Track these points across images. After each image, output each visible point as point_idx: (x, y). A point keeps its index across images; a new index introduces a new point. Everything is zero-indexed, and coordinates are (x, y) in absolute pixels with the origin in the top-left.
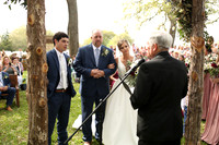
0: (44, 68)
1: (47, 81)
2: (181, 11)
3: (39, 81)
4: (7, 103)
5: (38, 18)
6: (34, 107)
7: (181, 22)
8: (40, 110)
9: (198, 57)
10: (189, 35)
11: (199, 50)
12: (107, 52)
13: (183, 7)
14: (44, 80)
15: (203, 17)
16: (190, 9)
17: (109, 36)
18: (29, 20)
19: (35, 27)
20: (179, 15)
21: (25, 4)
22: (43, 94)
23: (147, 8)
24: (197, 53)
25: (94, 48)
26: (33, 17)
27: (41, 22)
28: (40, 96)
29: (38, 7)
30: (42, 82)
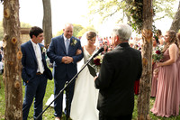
0: (19, 55)
1: (22, 66)
2: (134, 8)
3: (14, 67)
5: (12, 12)
6: (10, 89)
7: (134, 17)
8: (16, 91)
9: (148, 46)
10: (141, 28)
11: (149, 41)
13: (136, 5)
14: (19, 66)
15: (152, 13)
16: (142, 7)
17: (78, 29)
18: (5, 13)
19: (11, 20)
20: (132, 11)
22: (18, 77)
23: (109, 6)
24: (147, 43)
25: (65, 39)
26: (8, 11)
27: (16, 16)
28: (15, 80)
29: (12, 2)
30: (17, 67)
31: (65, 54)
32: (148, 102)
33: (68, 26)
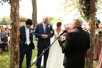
0: (18, 33)
1: (20, 40)
2: (84, 7)
3: (15, 40)
4: (2, 50)
5: (15, 9)
6: (13, 52)
7: (84, 13)
8: (16, 53)
9: (92, 30)
10: (88, 19)
11: (93, 26)
12: (49, 26)
13: (85, 5)
14: (18, 39)
15: (95, 10)
16: (89, 6)
17: (52, 19)
18: (12, 10)
19: (14, 14)
20: (83, 9)
21: (10, 3)
22: (17, 46)
23: (69, 6)
24: (92, 28)
25: (44, 24)
26: (13, 9)
27: (17, 12)
28: (16, 47)
29: (16, 4)
30: (17, 40)
31: (44, 33)
32: (92, 63)
33: (46, 17)
